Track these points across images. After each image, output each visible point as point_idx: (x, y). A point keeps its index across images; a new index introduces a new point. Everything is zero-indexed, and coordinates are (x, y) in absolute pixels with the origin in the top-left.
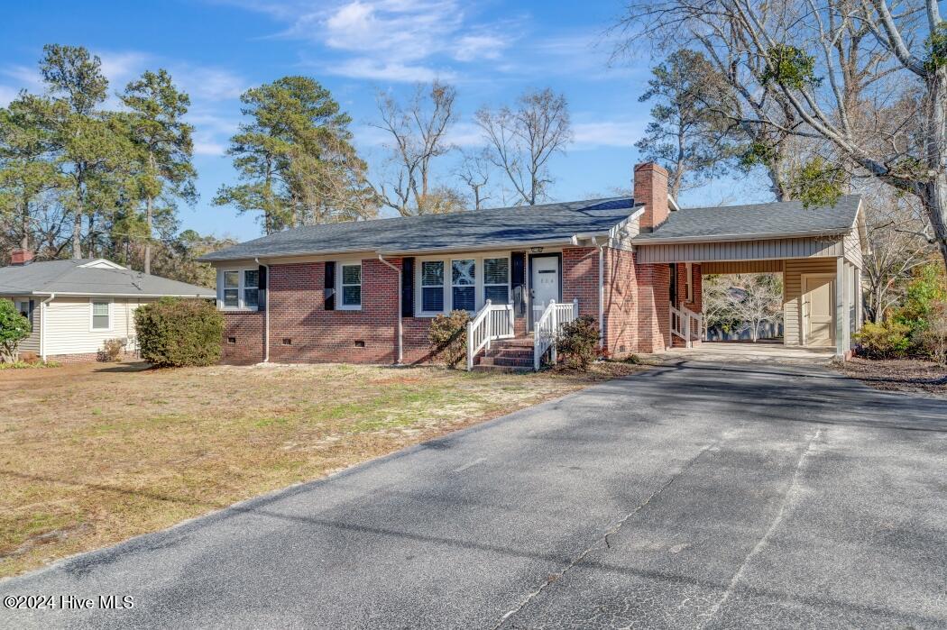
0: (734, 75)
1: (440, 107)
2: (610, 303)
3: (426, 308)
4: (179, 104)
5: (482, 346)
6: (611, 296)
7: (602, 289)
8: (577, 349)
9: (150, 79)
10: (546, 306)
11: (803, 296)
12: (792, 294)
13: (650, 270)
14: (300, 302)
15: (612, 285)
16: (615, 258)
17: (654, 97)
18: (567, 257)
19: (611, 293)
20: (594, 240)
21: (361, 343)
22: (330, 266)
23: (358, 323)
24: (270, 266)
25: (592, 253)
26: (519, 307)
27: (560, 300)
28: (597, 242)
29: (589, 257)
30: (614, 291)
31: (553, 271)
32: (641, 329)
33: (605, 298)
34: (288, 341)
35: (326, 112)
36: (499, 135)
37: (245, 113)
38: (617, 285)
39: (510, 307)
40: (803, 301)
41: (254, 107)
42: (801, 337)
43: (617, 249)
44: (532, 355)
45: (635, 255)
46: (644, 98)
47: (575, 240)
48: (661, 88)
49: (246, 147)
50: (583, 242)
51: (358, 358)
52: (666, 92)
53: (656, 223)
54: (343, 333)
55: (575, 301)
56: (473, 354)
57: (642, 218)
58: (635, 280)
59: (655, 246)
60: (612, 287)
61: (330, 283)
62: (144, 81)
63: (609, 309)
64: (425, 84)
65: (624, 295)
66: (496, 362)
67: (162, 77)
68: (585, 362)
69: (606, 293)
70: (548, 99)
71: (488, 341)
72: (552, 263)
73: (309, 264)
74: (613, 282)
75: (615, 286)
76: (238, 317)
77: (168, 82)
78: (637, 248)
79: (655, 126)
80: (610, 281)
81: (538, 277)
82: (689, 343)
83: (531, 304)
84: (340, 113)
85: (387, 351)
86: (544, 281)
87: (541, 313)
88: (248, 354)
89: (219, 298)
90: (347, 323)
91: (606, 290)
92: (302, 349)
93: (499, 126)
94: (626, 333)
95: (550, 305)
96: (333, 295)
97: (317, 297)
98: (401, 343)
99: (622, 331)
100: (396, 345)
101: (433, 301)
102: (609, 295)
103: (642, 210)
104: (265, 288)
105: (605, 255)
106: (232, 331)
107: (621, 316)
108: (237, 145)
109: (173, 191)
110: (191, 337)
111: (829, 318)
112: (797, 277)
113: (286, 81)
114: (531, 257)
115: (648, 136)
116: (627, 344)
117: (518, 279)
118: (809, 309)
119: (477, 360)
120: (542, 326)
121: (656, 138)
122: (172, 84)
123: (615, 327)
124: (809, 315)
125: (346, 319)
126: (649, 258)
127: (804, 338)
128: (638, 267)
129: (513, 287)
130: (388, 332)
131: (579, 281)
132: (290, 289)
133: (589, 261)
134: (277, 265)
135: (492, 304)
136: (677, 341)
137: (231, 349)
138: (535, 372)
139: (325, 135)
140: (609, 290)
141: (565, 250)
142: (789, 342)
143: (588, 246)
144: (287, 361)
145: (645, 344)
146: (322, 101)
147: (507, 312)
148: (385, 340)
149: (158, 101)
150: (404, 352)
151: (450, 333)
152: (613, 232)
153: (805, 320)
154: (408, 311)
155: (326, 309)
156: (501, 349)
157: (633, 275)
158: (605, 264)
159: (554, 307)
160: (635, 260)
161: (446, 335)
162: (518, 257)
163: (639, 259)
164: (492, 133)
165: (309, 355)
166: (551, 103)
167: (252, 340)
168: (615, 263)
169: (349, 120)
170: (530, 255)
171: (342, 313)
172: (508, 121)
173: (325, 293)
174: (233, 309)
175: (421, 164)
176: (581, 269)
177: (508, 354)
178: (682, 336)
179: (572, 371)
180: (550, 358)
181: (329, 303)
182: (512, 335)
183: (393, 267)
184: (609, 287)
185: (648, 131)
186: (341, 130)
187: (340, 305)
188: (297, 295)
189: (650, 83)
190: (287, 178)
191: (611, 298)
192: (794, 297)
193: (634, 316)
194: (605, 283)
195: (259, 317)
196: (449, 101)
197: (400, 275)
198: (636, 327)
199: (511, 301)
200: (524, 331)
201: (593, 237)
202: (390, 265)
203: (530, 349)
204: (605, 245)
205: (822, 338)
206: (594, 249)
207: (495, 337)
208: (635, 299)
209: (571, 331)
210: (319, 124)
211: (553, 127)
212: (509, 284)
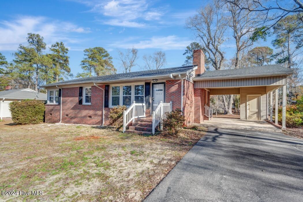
0: (209, 46)
1: (134, 55)
2: (186, 103)
3: (113, 104)
4: (66, 51)
5: (130, 121)
6: (186, 100)
7: (182, 97)
8: (173, 125)
9: (57, 43)
10: (159, 104)
11: (247, 102)
12: (244, 102)
13: (199, 91)
14: (71, 101)
15: (186, 96)
16: (188, 85)
17: (187, 54)
18: (168, 83)
19: (186, 99)
20: (180, 75)
21: (90, 117)
22: (81, 88)
23: (90, 109)
24: (62, 89)
25: (178, 82)
26: (148, 104)
27: (164, 102)
28: (181, 77)
29: (177, 83)
30: (187, 98)
31: (162, 90)
32: (195, 114)
33: (184, 101)
34: (67, 115)
35: (106, 56)
36: (148, 62)
37: (85, 55)
38: (188, 96)
39: (144, 104)
40: (247, 104)
41: (87, 53)
42: (246, 116)
43: (188, 81)
44: (151, 126)
45: (194, 85)
46: (184, 54)
47: (171, 75)
48: (188, 52)
49: (85, 63)
50: (174, 77)
51: (89, 123)
52: (190, 53)
53: (202, 73)
54: (85, 113)
55: (171, 102)
56: (125, 125)
57: (196, 70)
58: (194, 95)
59: (202, 81)
60: (186, 97)
61: (81, 95)
62: (56, 44)
63: (185, 106)
64: (130, 49)
65: (190, 100)
66: (136, 129)
67: (61, 44)
68: (177, 132)
69: (184, 99)
70: (160, 54)
71: (133, 119)
72: (161, 87)
73: (74, 88)
74: (187, 95)
75: (187, 96)
76: (52, 106)
77: (63, 45)
78: (194, 82)
79: (187, 61)
80: (185, 94)
81: (156, 92)
82: (210, 119)
83: (153, 103)
84: (110, 56)
85: (99, 120)
86: (158, 94)
87: (157, 107)
88: (55, 119)
89: (48, 100)
90: (86, 109)
91: (184, 98)
92: (72, 118)
93: (149, 60)
94: (191, 116)
95: (160, 104)
96: (82, 99)
97: (77, 99)
98: (104, 117)
99: (189, 115)
100: (102, 118)
101: (116, 101)
102: (185, 100)
103: (196, 68)
104: (60, 97)
105: (184, 83)
106: (51, 111)
107: (189, 109)
108: (83, 63)
109: (67, 74)
110: (28, 114)
111: (257, 110)
112: (246, 96)
113: (96, 48)
114: (153, 84)
115: (185, 63)
116: (191, 120)
117: (148, 93)
118: (249, 107)
119: (127, 128)
120: (157, 113)
121: (187, 64)
122: (64, 45)
123: (187, 113)
124: (249, 109)
125: (86, 108)
126: (200, 86)
127: (247, 117)
128: (195, 90)
129: (145, 97)
130: (99, 113)
131: (173, 94)
132: (68, 97)
133: (177, 85)
134: (64, 89)
135: (136, 103)
136: (206, 118)
137: (50, 117)
138: (153, 135)
139: (106, 62)
140: (185, 98)
141: (167, 81)
142: (242, 118)
143: (177, 79)
144: (67, 122)
145: (197, 120)
146: (105, 53)
147: (143, 106)
148: (99, 116)
149: (60, 50)
150: (105, 121)
151: (117, 115)
152: (187, 73)
153: (248, 111)
154: (107, 106)
155: (79, 104)
156: (139, 122)
157: (193, 93)
158: (184, 87)
159: (162, 105)
160: (194, 87)
161: (116, 116)
162: (148, 84)
163: (195, 86)
164: (147, 62)
165: (74, 120)
166: (161, 55)
167: (57, 115)
168: (187, 87)
169: (112, 58)
170: (152, 83)
171: (85, 106)
172: (151, 59)
173: (79, 98)
174: (52, 104)
175: (129, 68)
176: (174, 88)
177: (141, 125)
178: (207, 116)
179: (170, 136)
180: (160, 127)
181: (80, 102)
182: (145, 116)
183: (101, 89)
184: (185, 96)
185: (185, 62)
186: (110, 61)
187: (84, 103)
188: (71, 99)
189: (186, 50)
190: (96, 72)
191: (186, 101)
192: (244, 103)
193: (193, 109)
194: (184, 94)
195: (59, 106)
196: (136, 53)
197: (104, 91)
198: (193, 113)
199: (145, 102)
200: (149, 115)
201: (179, 74)
202: (100, 88)
203: (151, 123)
204: (184, 78)
205: (254, 117)
206: (179, 80)
207: (137, 117)
208: (194, 102)
209: (170, 117)
210: (104, 59)
211: (162, 60)
212: (144, 95)
